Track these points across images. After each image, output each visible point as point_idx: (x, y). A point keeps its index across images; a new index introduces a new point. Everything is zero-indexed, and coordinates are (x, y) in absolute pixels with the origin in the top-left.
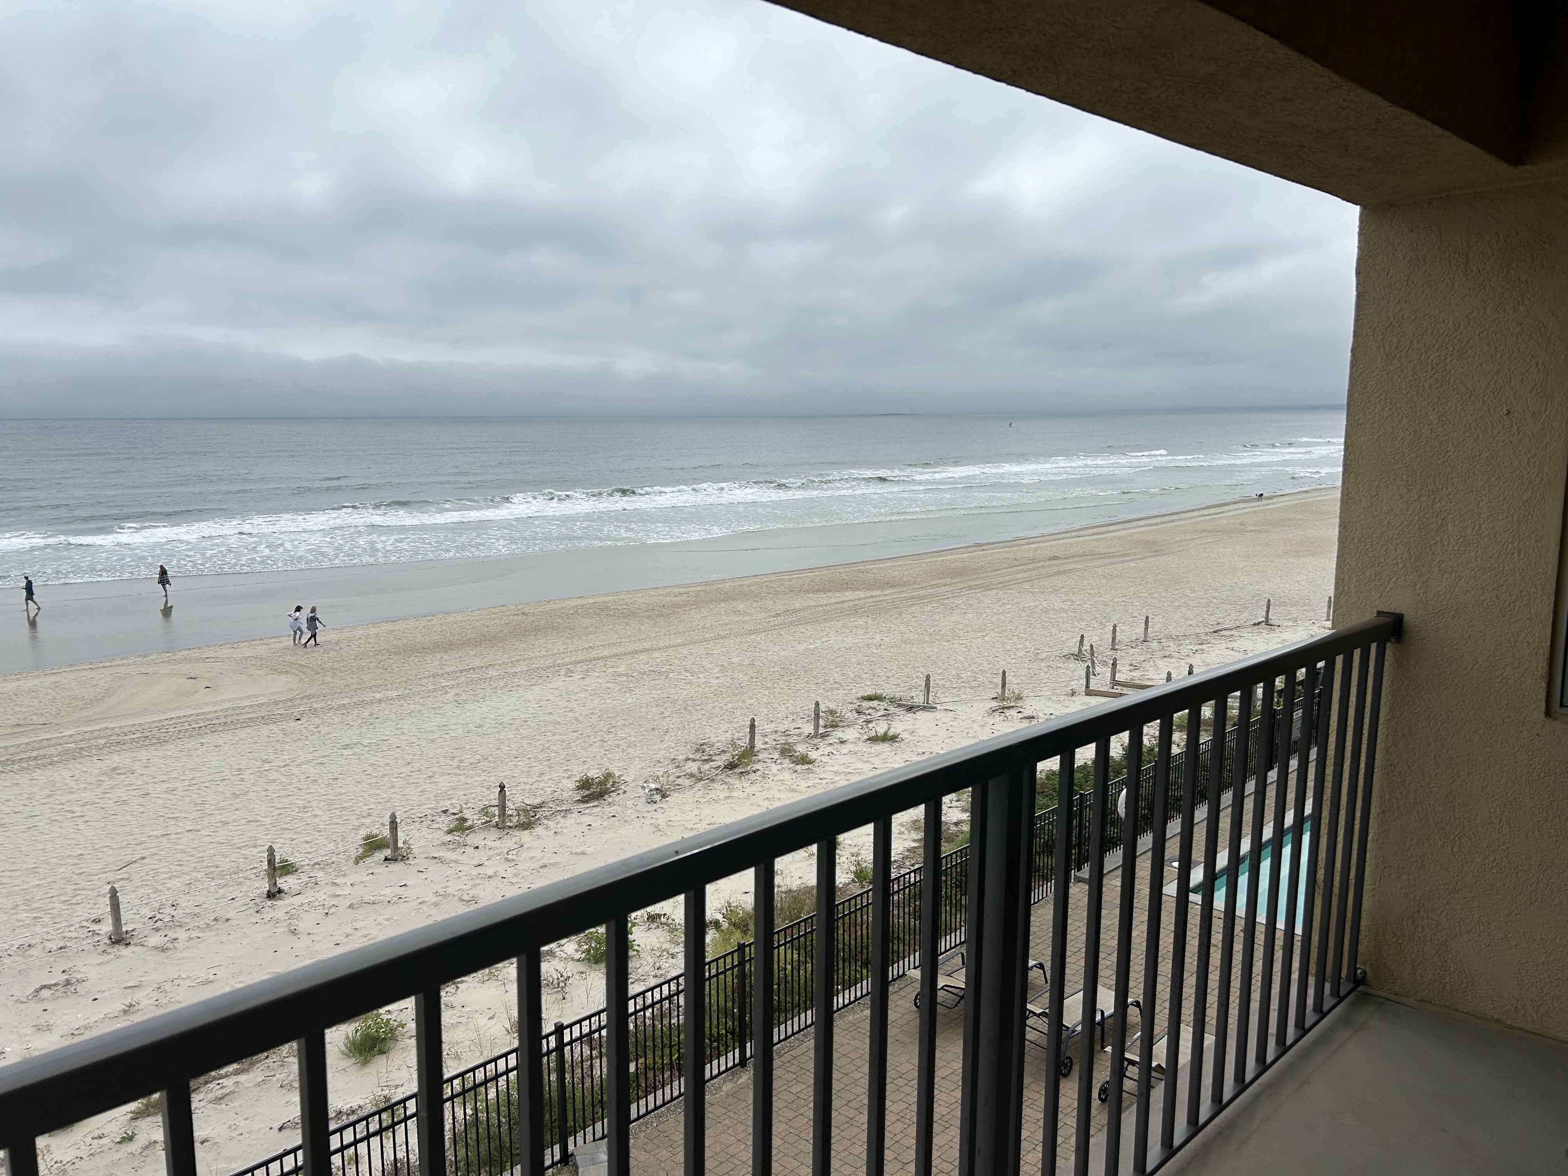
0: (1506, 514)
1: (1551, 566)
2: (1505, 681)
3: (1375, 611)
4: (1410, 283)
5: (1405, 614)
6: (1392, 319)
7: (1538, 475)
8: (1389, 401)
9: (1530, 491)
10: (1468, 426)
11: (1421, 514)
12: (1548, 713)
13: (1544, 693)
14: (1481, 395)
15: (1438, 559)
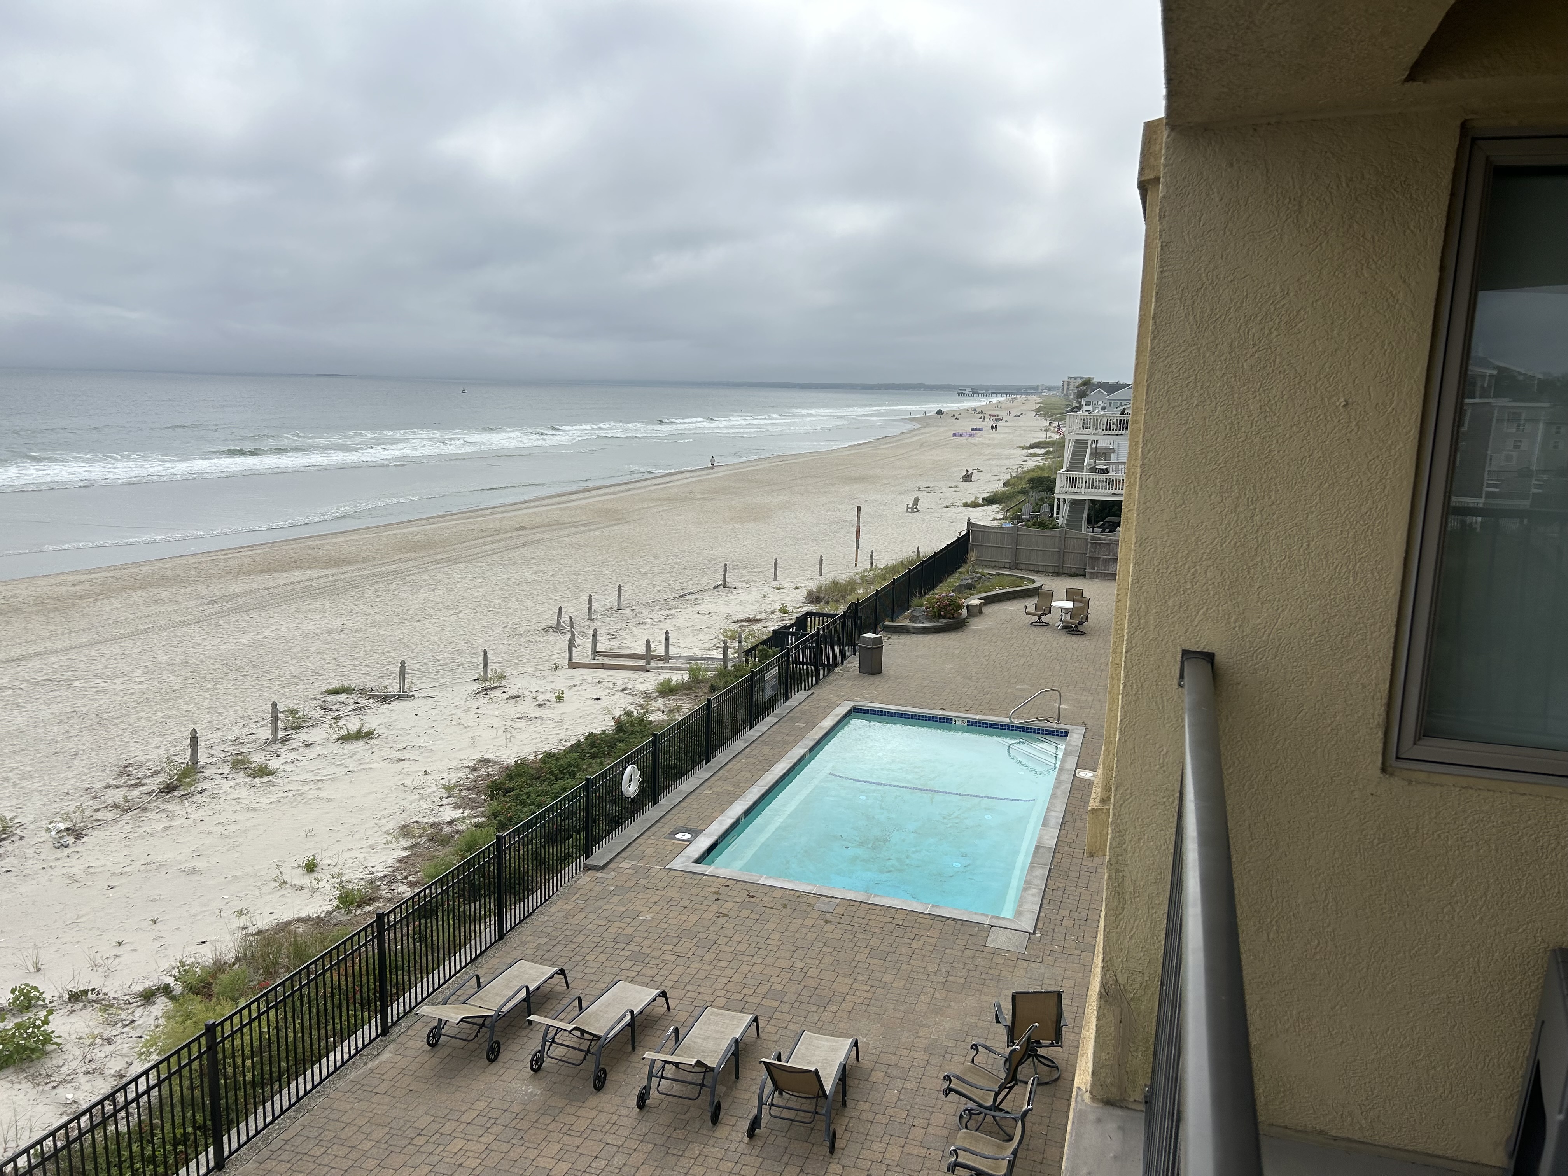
0: (1340, 529)
1: (1392, 592)
2: (1335, 732)
3: (1179, 649)
4: (1228, 233)
5: (1216, 654)
6: (1205, 279)
7: (1381, 481)
8: (1199, 384)
9: (1370, 502)
10: (1296, 419)
11: (1238, 528)
12: (1384, 770)
13: (1381, 745)
14: (1313, 381)
15: (1258, 585)
